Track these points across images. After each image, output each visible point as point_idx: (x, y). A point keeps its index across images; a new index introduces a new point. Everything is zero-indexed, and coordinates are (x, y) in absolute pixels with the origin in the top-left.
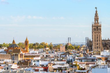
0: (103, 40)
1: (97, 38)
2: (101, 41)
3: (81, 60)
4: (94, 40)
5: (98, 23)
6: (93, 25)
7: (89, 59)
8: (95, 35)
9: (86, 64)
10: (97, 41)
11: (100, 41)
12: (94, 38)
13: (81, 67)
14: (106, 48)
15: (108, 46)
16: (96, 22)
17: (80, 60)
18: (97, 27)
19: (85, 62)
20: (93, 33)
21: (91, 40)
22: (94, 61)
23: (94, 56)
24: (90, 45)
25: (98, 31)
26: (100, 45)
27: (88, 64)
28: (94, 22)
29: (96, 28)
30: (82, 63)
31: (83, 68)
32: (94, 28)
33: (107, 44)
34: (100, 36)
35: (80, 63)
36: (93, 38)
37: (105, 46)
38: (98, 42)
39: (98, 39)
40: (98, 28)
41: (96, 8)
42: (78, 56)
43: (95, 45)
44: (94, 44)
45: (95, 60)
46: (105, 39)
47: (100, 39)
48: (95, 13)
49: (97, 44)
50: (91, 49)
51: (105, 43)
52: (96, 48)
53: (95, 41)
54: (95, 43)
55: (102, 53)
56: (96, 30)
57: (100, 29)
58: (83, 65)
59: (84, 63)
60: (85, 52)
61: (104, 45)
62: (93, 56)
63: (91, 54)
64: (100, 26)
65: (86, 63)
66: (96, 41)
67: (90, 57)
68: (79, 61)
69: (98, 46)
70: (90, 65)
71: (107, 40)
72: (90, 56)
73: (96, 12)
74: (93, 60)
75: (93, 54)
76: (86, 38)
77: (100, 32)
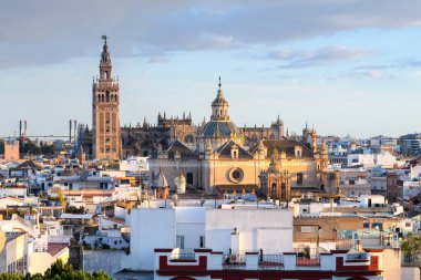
0: (122, 129)
1: (108, 122)
2: (117, 129)
3: (71, 185)
4: (98, 129)
5: (111, 80)
6: (94, 85)
7: (93, 182)
8: (101, 115)
9: (86, 196)
10: (108, 131)
11: (114, 130)
12: (98, 122)
13: (72, 204)
14: (131, 150)
15: (137, 144)
16: (105, 78)
17: (66, 184)
18: (108, 93)
19: (81, 189)
20: (97, 107)
21: (90, 128)
22: (106, 187)
23: (105, 173)
24: (86, 141)
25: (110, 103)
26: (114, 143)
27: (91, 196)
28: (99, 78)
29: (105, 94)
30: (72, 192)
31: (78, 206)
32: (97, 93)
33: (136, 140)
34: (114, 116)
35: (67, 193)
36: (94, 123)
37: (129, 144)
38: (111, 134)
39: (111, 125)
40: (110, 94)
41: (104, 37)
42: (59, 174)
43: (102, 143)
44: (98, 140)
45: (109, 186)
47: (114, 124)
48: (102, 50)
49: (108, 140)
50: (91, 155)
51: (130, 136)
52: (105, 150)
53: (102, 130)
54: (101, 137)
55: (124, 165)
56: (103, 101)
57: (116, 97)
58: (78, 199)
59: (78, 193)
60: (75, 162)
61: (126, 141)
62: (101, 173)
63: (96, 167)
64: (117, 90)
65: (83, 192)
66: (105, 131)
67: (93, 178)
68: (63, 187)
69: (110, 144)
70: (97, 200)
71: (133, 129)
72: (94, 174)
73: (105, 48)
74: (103, 185)
75: (101, 167)
76: (70, 122)
77: (116, 106)
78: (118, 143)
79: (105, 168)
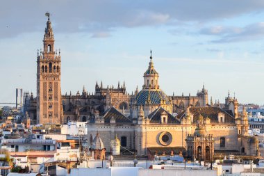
0: (63, 96)
1: (50, 90)
2: (59, 98)
3: (17, 147)
4: (41, 96)
5: (54, 53)
6: (39, 58)
7: (37, 145)
8: (45, 84)
9: (30, 157)
10: (50, 98)
11: (56, 97)
12: (41, 91)
13: (18, 164)
14: (71, 116)
15: (77, 111)
16: (49, 51)
17: (13, 146)
18: (50, 64)
19: (26, 151)
20: (41, 77)
21: (35, 96)
22: (49, 149)
23: (48, 136)
24: (31, 107)
25: (53, 73)
26: (56, 109)
27: (35, 157)
28: (43, 51)
29: (48, 65)
30: (18, 154)
31: (23, 166)
32: (41, 65)
33: (75, 107)
34: (56, 85)
35: (14, 154)
36: (38, 92)
37: (69, 110)
38: (53, 101)
39: (53, 93)
40: (53, 65)
41: (48, 15)
42: (6, 137)
43: (45, 109)
44: (41, 106)
45: (52, 148)
46: (68, 94)
47: (56, 92)
48: (46, 26)
49: (50, 107)
50: (35, 120)
51: (70, 103)
52: (48, 115)
53: (45, 98)
54: (45, 104)
55: (65, 129)
56: (46, 71)
57: (58, 68)
58: (23, 159)
59: (23, 154)
60: (21, 126)
61: (67, 108)
62: (45, 136)
63: (40, 131)
64: (59, 62)
65: (28, 153)
66: (48, 98)
67: (37, 140)
68: (10, 149)
69: (52, 110)
70: (40, 160)
71: (74, 97)
72: (38, 137)
73: (48, 24)
74: (46, 147)
75: (44, 131)
76: (17, 90)
77: (58, 76)
78: (60, 110)
79: (48, 132)
